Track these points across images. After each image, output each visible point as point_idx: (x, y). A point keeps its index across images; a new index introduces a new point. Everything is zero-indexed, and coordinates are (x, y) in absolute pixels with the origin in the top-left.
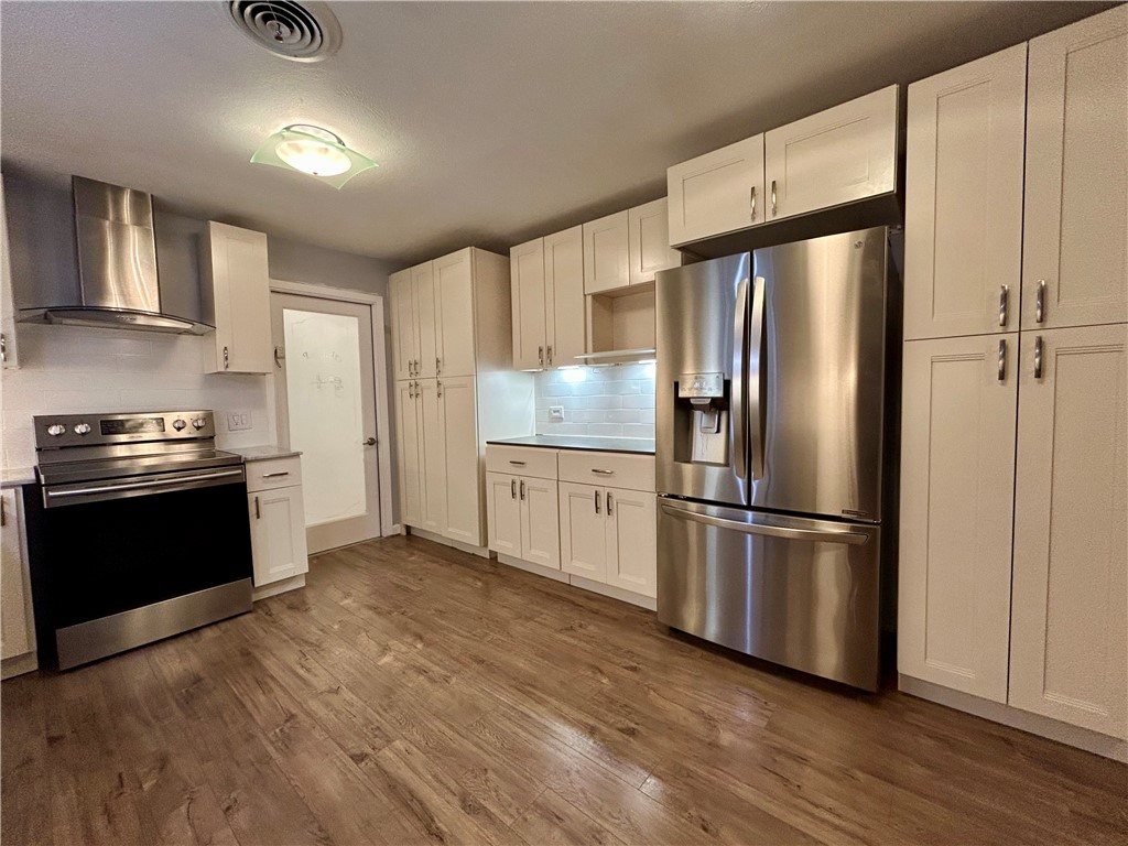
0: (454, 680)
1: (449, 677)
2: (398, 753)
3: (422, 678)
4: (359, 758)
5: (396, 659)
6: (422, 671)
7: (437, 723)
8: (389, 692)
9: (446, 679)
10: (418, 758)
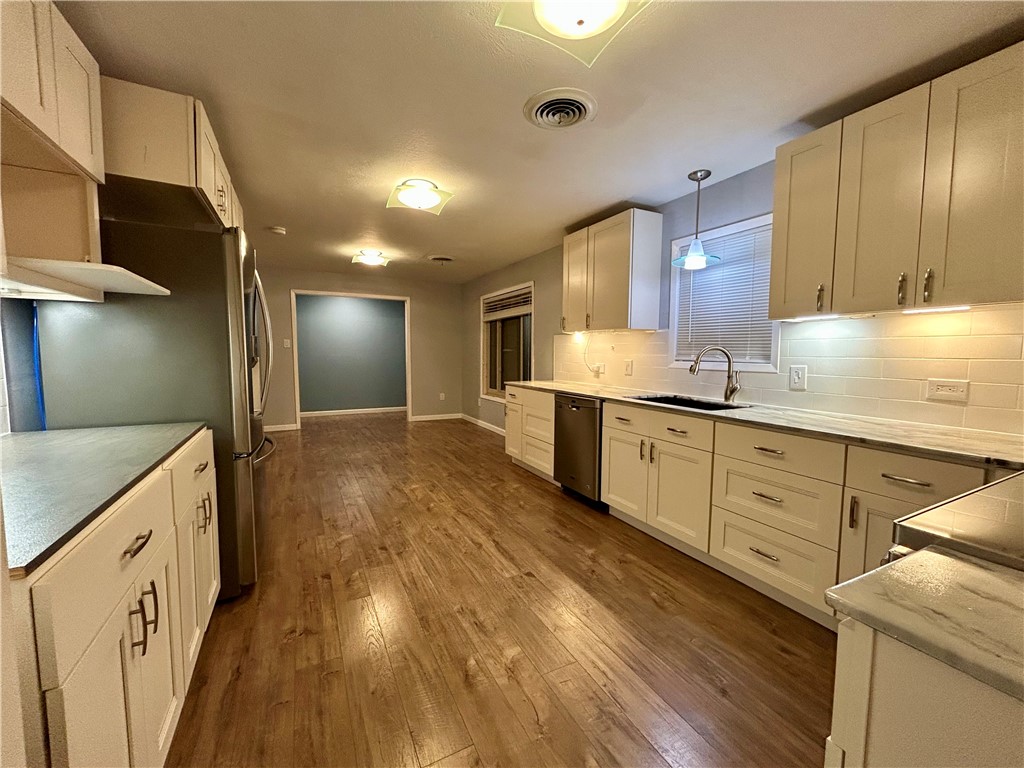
0: (455, 608)
1: (459, 612)
2: (508, 571)
3: (482, 619)
4: (529, 574)
5: (501, 650)
6: (480, 626)
7: (480, 580)
8: (510, 613)
9: (461, 611)
10: (497, 566)
